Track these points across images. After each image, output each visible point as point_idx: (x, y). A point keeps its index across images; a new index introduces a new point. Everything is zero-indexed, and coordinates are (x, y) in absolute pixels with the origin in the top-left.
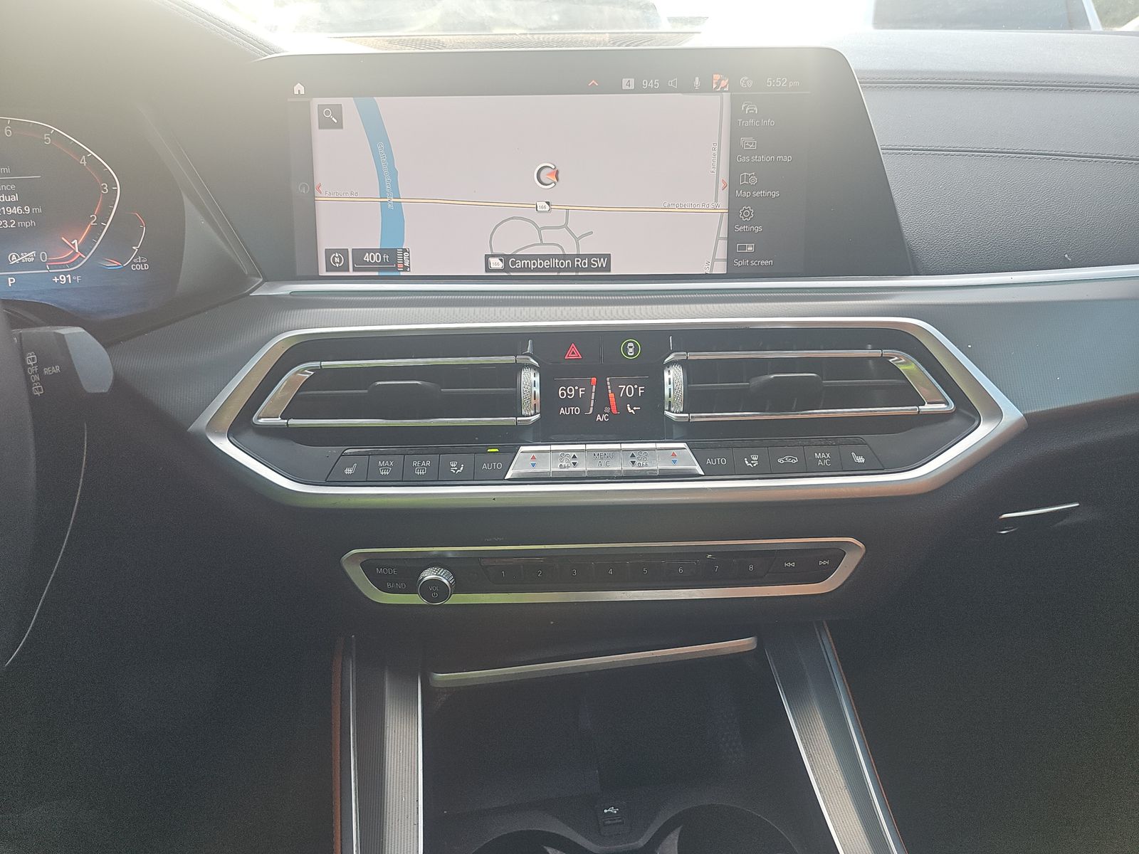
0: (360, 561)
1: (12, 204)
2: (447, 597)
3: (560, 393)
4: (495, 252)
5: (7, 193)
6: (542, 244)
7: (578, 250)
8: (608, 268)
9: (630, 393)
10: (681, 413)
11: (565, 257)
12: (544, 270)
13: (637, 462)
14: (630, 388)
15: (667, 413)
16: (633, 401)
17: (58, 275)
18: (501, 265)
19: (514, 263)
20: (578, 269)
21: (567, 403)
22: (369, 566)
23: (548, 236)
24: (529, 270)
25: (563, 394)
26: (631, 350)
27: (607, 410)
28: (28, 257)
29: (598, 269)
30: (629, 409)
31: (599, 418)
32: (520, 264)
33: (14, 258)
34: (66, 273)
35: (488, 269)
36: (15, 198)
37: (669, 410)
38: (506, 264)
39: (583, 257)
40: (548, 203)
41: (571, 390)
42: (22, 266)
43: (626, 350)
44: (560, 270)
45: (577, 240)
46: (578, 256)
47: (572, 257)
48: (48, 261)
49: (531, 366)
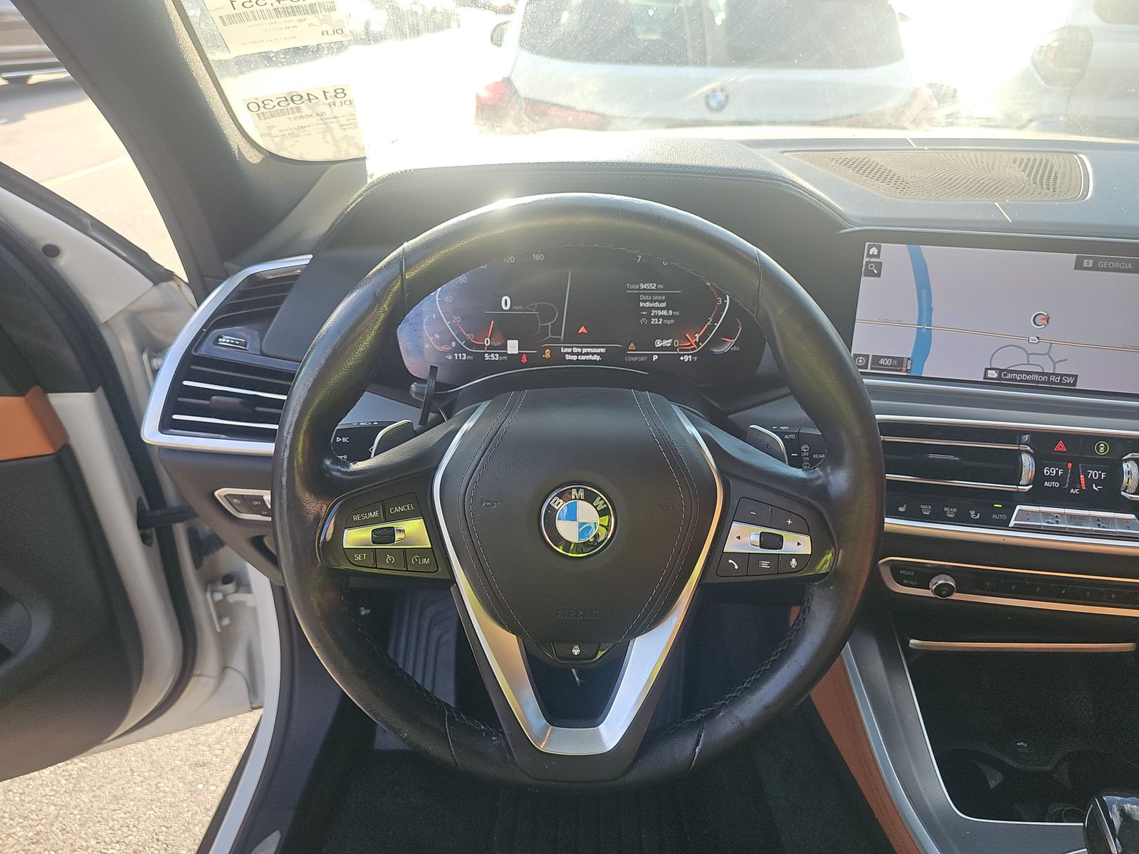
0: (890, 564)
1: (662, 309)
2: (951, 594)
3: (1045, 471)
4: (993, 366)
5: (660, 302)
6: (1028, 364)
7: (1054, 370)
8: (1074, 384)
9: (1095, 476)
10: (1132, 494)
11: (1043, 374)
12: (1027, 381)
13: (1102, 525)
14: (1095, 473)
15: (1122, 493)
16: (1098, 482)
17: (683, 355)
18: (996, 375)
19: (1005, 375)
20: (1053, 383)
21: (1050, 478)
22: (896, 569)
23: (1033, 359)
24: (1016, 380)
25: (1047, 473)
26: (1102, 449)
27: (1078, 486)
28: (667, 343)
29: (1066, 384)
30: (1094, 487)
31: (1072, 491)
32: (1009, 376)
33: (659, 343)
34: (688, 355)
35: (985, 377)
36: (664, 305)
37: (1125, 491)
38: (1000, 375)
39: (1057, 375)
40: (1038, 338)
41: (1053, 470)
42: (662, 348)
43: (1098, 449)
44: (1038, 382)
45: (1055, 363)
46: (1053, 374)
47: (1049, 375)
48: (679, 346)
49: (1027, 452)
